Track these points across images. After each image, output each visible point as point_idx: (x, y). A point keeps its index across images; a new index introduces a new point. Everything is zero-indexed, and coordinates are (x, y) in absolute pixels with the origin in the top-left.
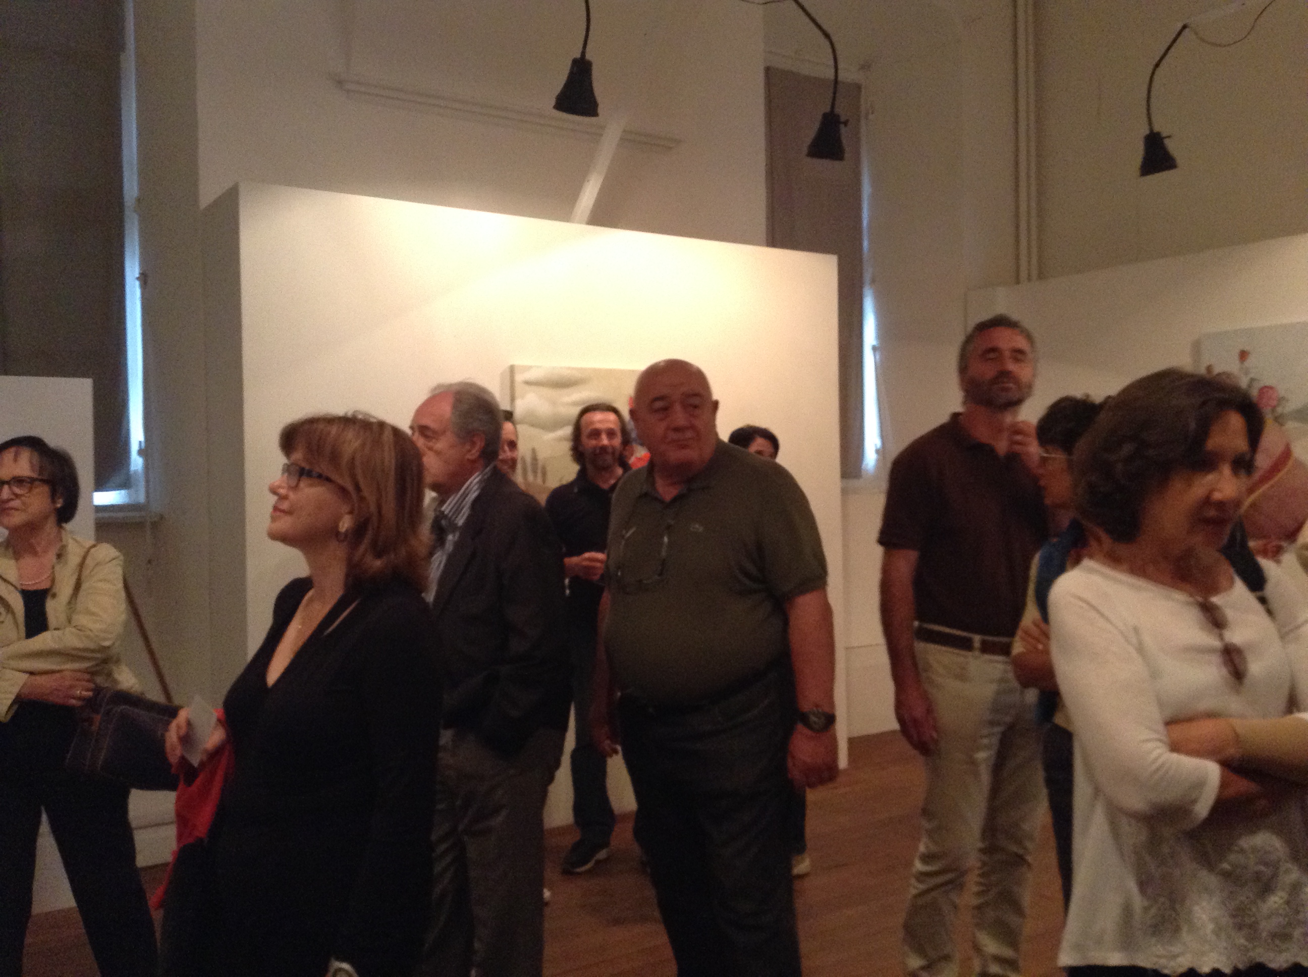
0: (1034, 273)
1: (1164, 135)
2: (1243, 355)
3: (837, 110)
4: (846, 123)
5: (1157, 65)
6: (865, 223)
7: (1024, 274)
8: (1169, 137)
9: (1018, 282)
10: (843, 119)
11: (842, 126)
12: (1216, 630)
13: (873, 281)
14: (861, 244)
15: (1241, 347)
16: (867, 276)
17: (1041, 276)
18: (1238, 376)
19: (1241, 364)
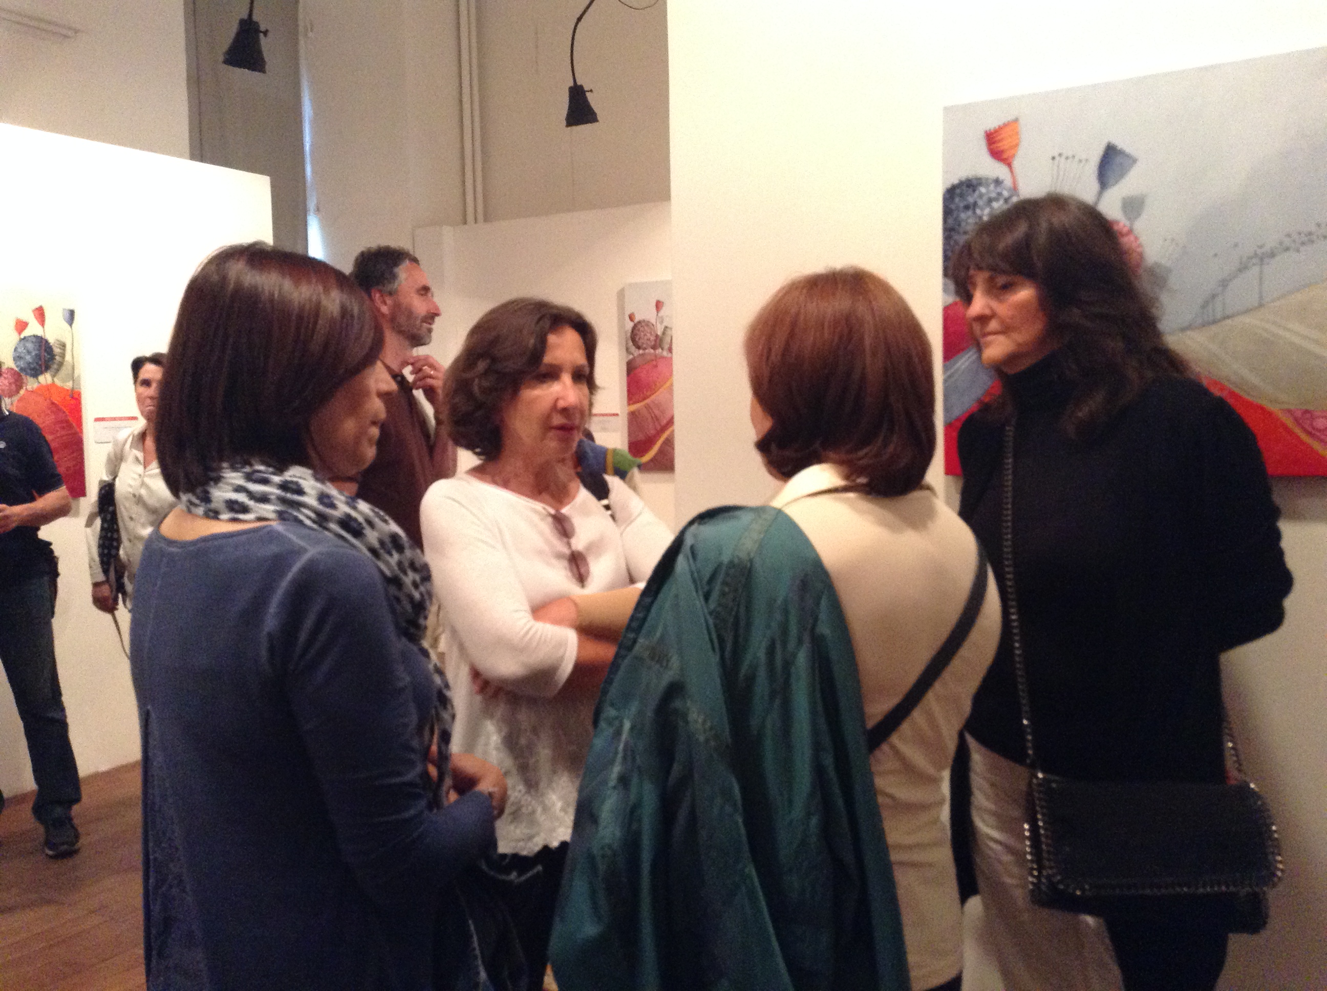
0: (480, 217)
1: (586, 89)
2: (659, 305)
3: (255, 18)
4: (266, 33)
5: (579, 19)
6: (307, 147)
7: (470, 217)
8: (591, 91)
9: (465, 223)
10: (262, 28)
11: (262, 35)
12: (565, 540)
13: (318, 210)
14: (304, 170)
15: (656, 298)
16: (312, 204)
17: (486, 219)
18: (654, 324)
19: (658, 313)
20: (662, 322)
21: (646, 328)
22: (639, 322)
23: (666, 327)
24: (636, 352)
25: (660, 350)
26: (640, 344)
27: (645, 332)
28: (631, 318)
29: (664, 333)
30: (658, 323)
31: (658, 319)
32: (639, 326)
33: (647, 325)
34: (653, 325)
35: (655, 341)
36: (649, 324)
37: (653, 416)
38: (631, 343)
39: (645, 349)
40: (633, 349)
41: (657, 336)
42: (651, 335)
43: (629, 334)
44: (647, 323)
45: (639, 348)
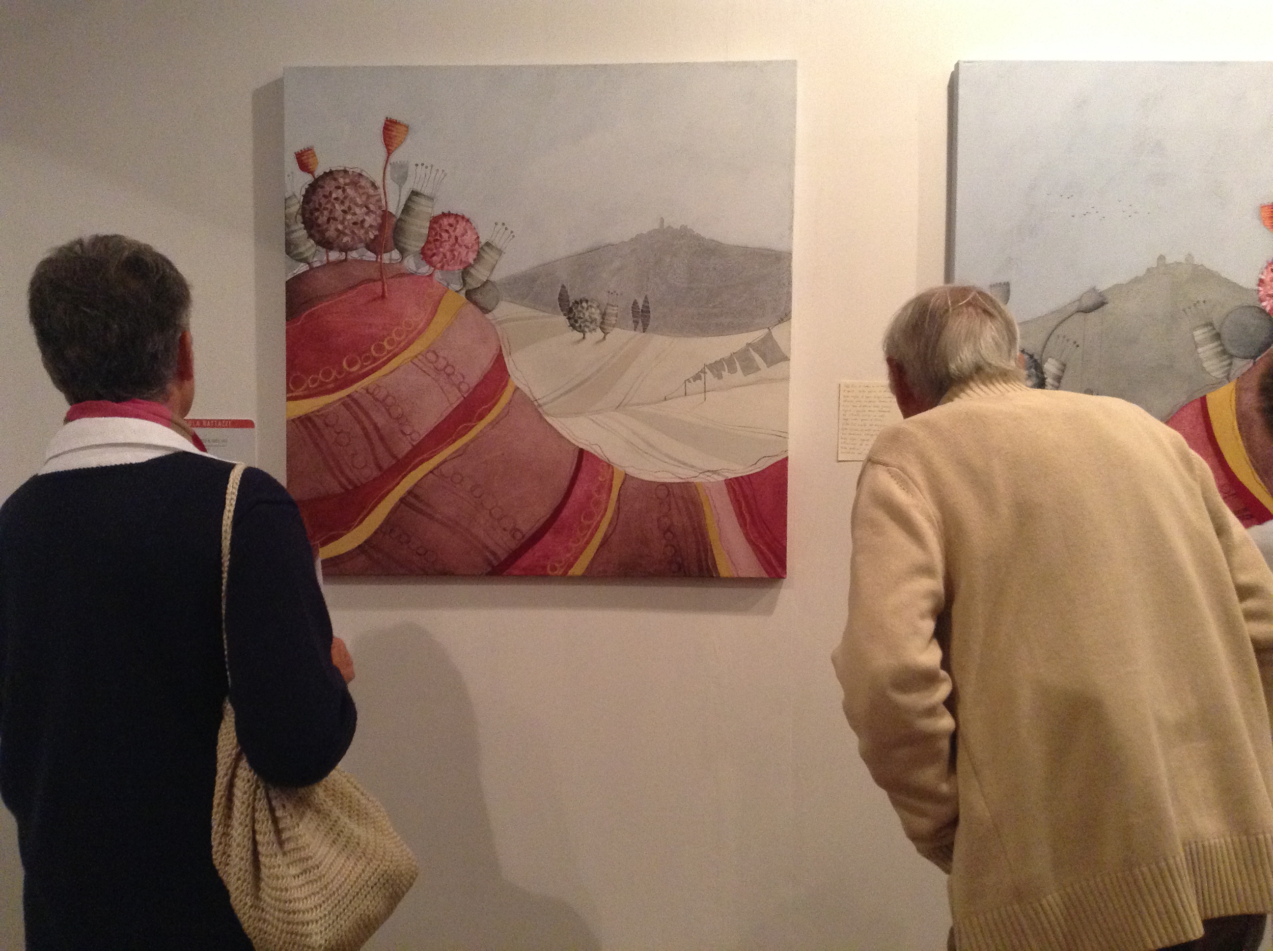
2: (393, 132)
18: (379, 183)
19: (389, 153)
20: (402, 179)
21: (350, 191)
22: (330, 174)
23: (414, 193)
24: (319, 257)
25: (395, 254)
26: (331, 233)
27: (347, 203)
28: (304, 160)
29: (407, 209)
30: (389, 181)
31: (389, 168)
32: (329, 185)
33: (355, 184)
34: (373, 185)
35: (381, 227)
36: (363, 183)
37: (370, 428)
38: (300, 232)
39: (345, 249)
40: (308, 247)
41: (386, 215)
42: (369, 212)
43: (295, 208)
44: (356, 179)
45: (327, 244)
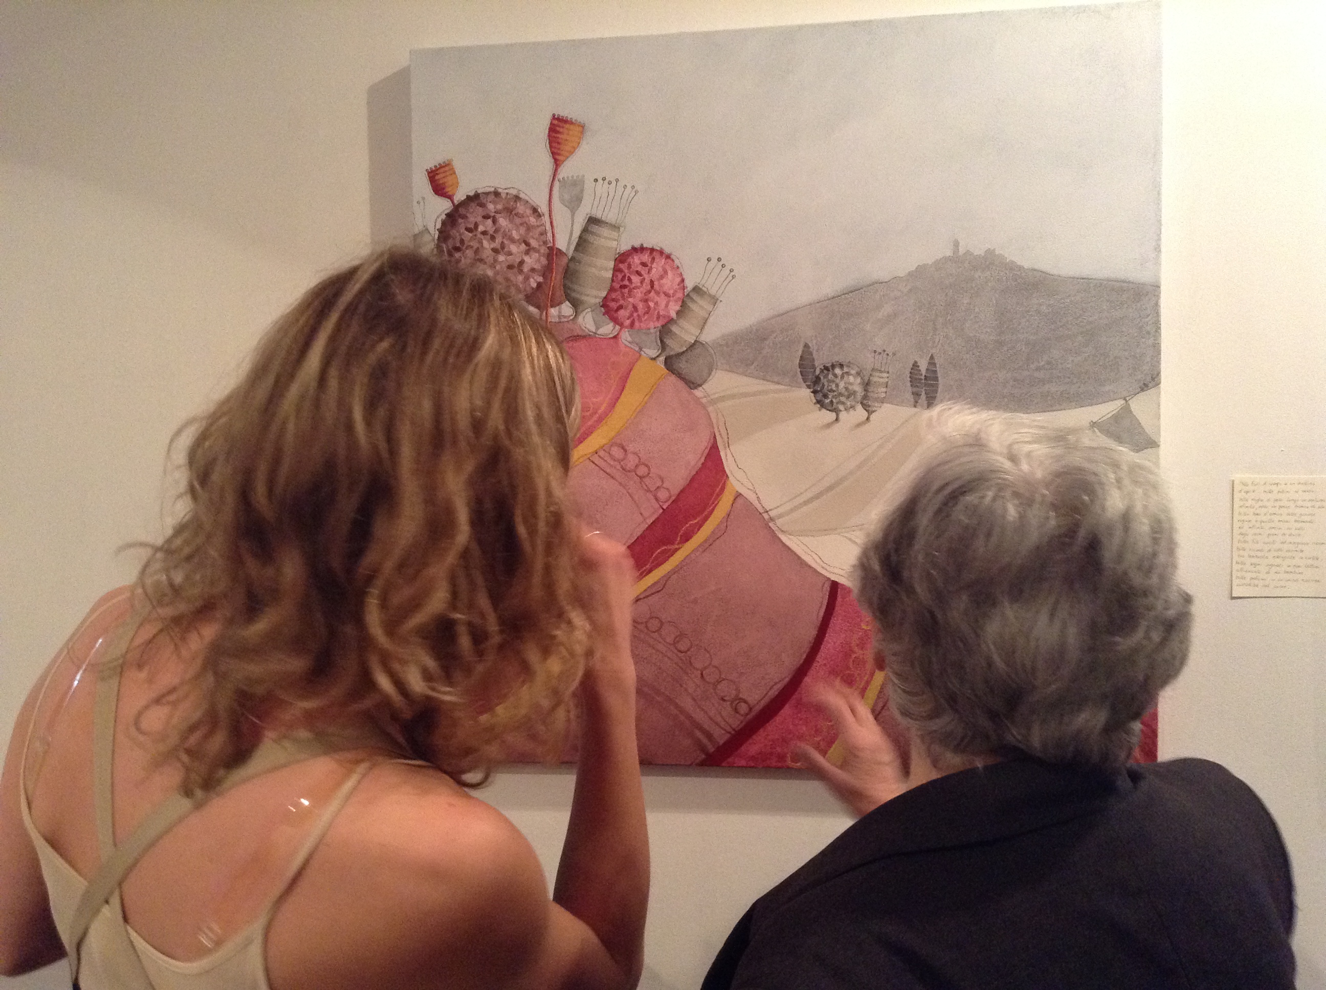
2: (562, 135)
18: (543, 209)
19: (557, 163)
20: (574, 203)
21: (503, 222)
22: (475, 199)
23: (593, 221)
25: (566, 309)
27: (499, 239)
28: (439, 180)
29: (582, 244)
30: (556, 205)
31: (557, 187)
32: (474, 215)
33: (509, 211)
34: (535, 211)
35: (547, 271)
36: (521, 208)
41: (553, 253)
43: (428, 247)
44: (511, 204)
